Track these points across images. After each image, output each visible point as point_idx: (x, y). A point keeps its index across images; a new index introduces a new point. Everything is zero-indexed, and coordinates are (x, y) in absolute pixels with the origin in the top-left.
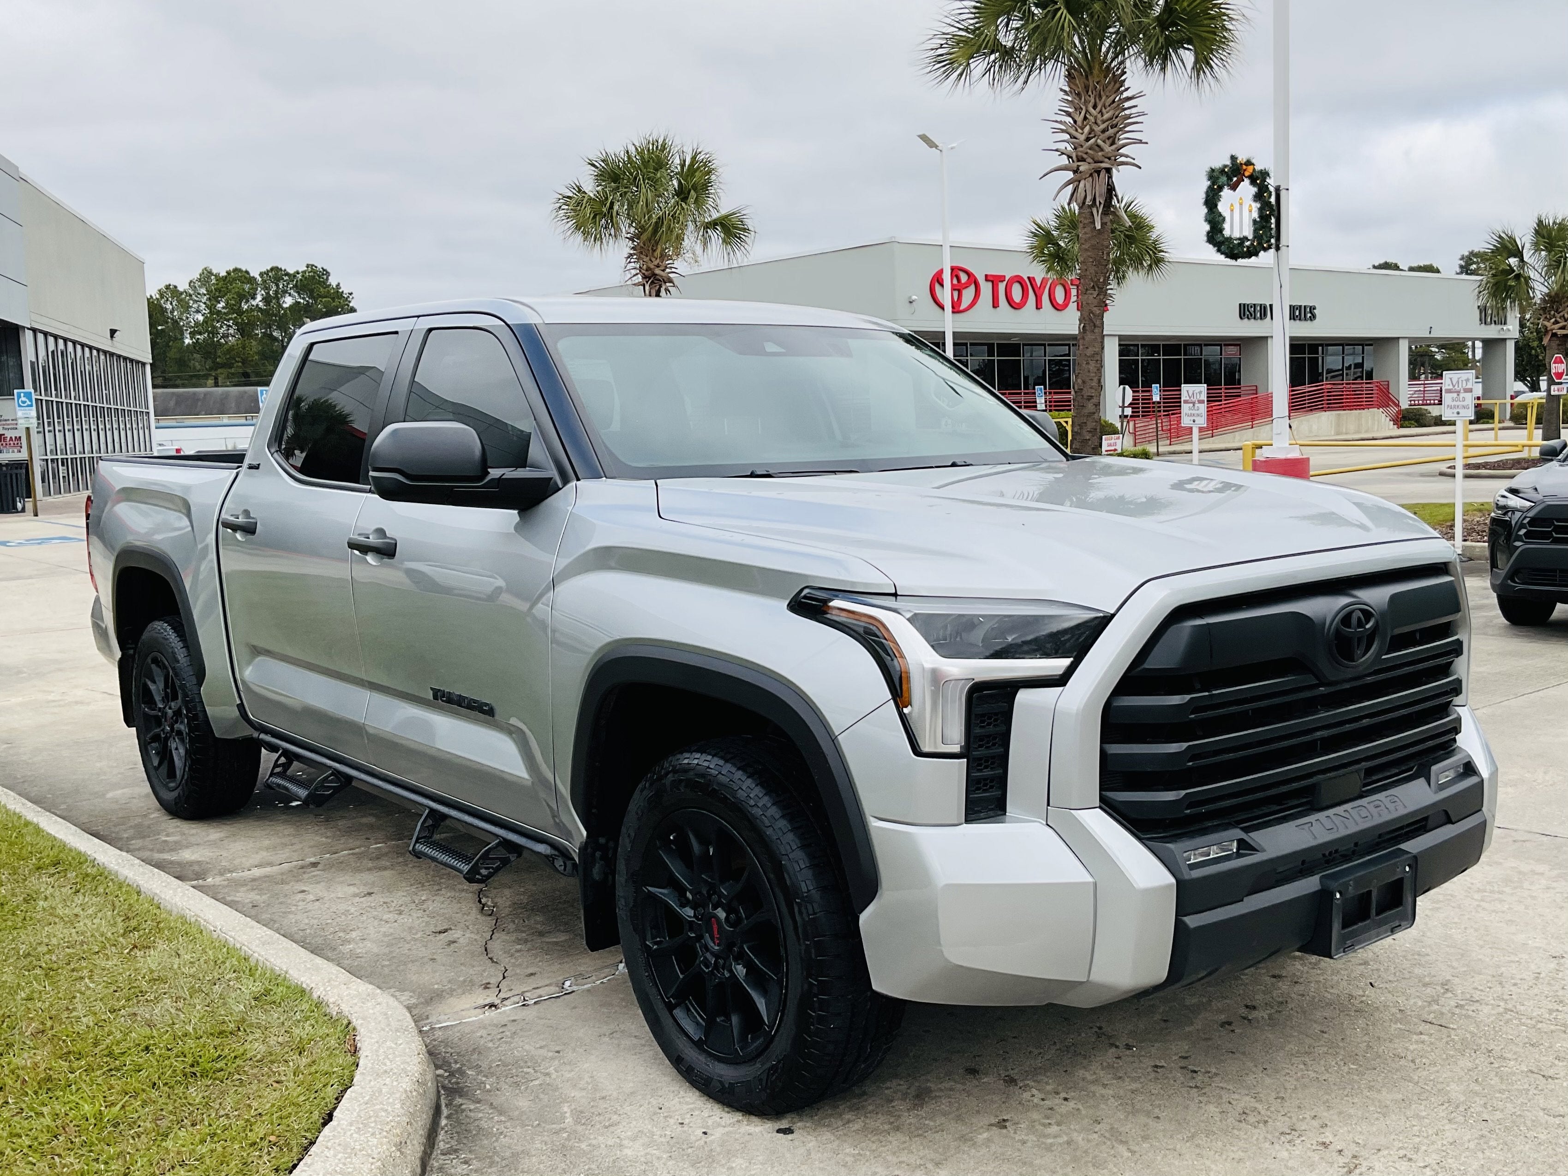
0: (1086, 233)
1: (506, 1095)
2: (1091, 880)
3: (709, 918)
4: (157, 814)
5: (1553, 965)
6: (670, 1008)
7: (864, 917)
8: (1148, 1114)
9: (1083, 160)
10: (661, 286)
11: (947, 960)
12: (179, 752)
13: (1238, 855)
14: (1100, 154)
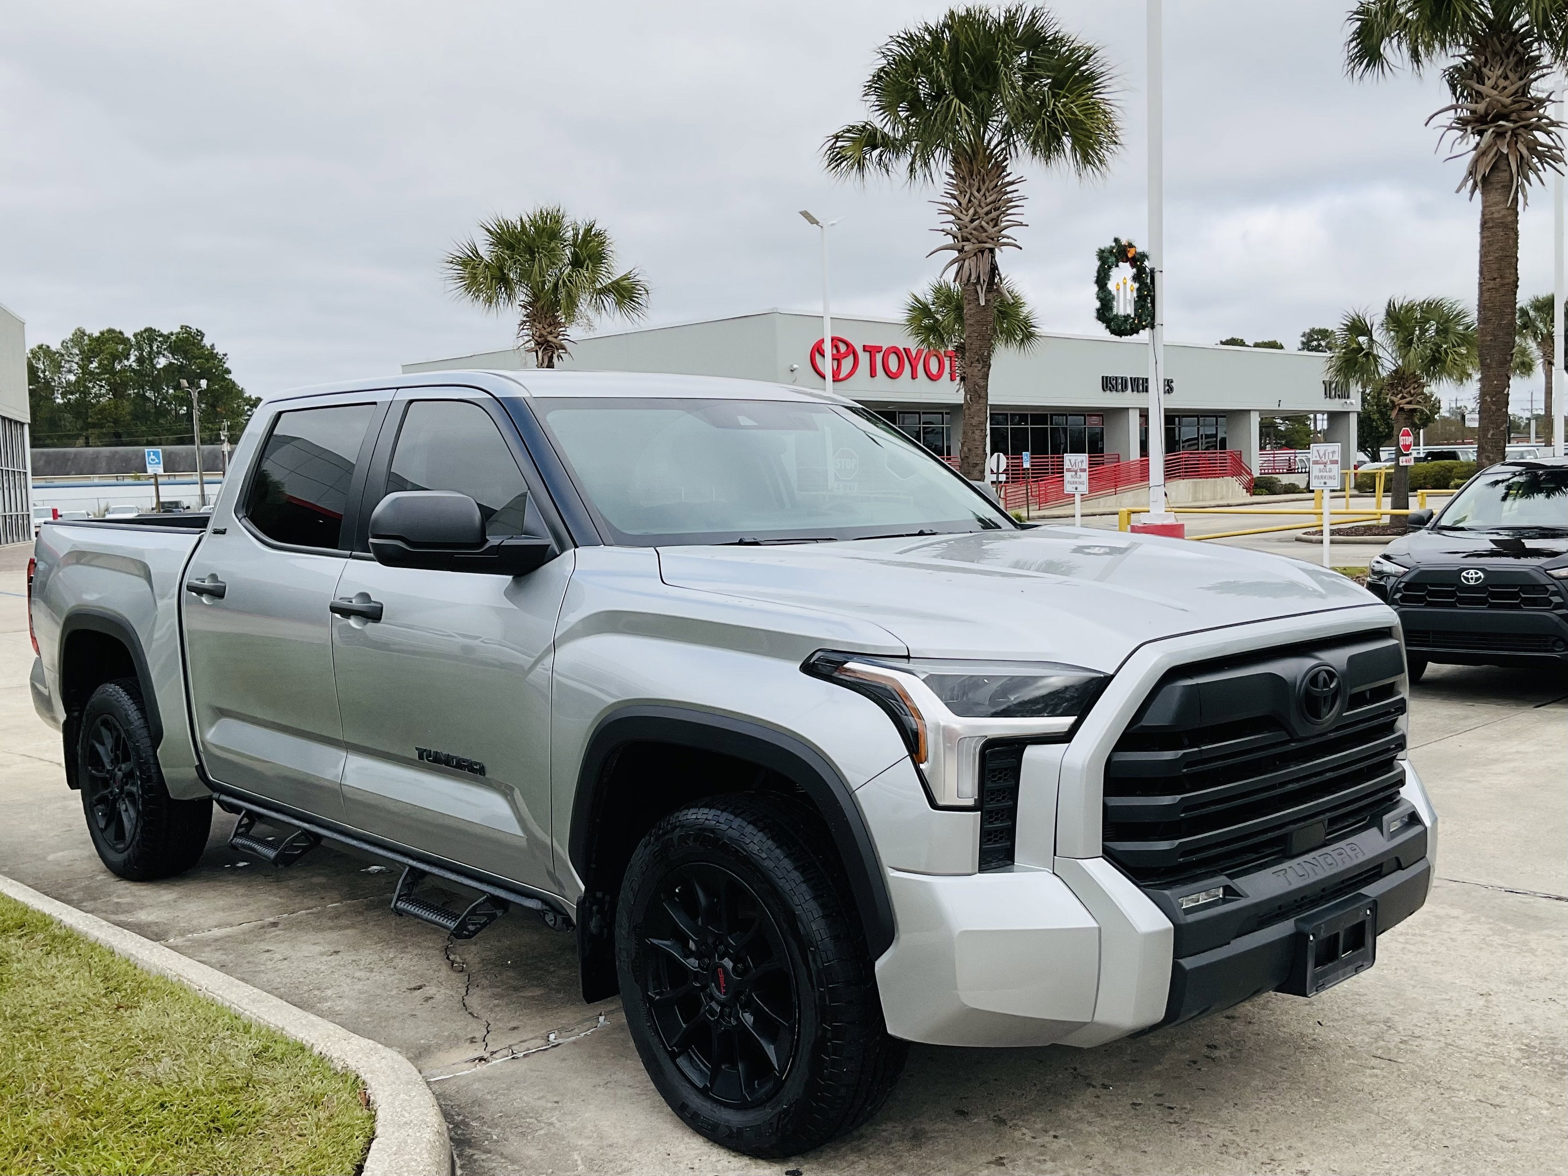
0: (970, 309)
1: (514, 1145)
2: (1096, 925)
3: (713, 971)
4: (104, 877)
5: (1481, 1002)
6: (673, 1056)
7: (879, 964)
8: (1134, 1148)
9: (968, 240)
10: (553, 353)
11: (963, 1003)
12: (128, 815)
13: (1224, 901)
14: (984, 234)
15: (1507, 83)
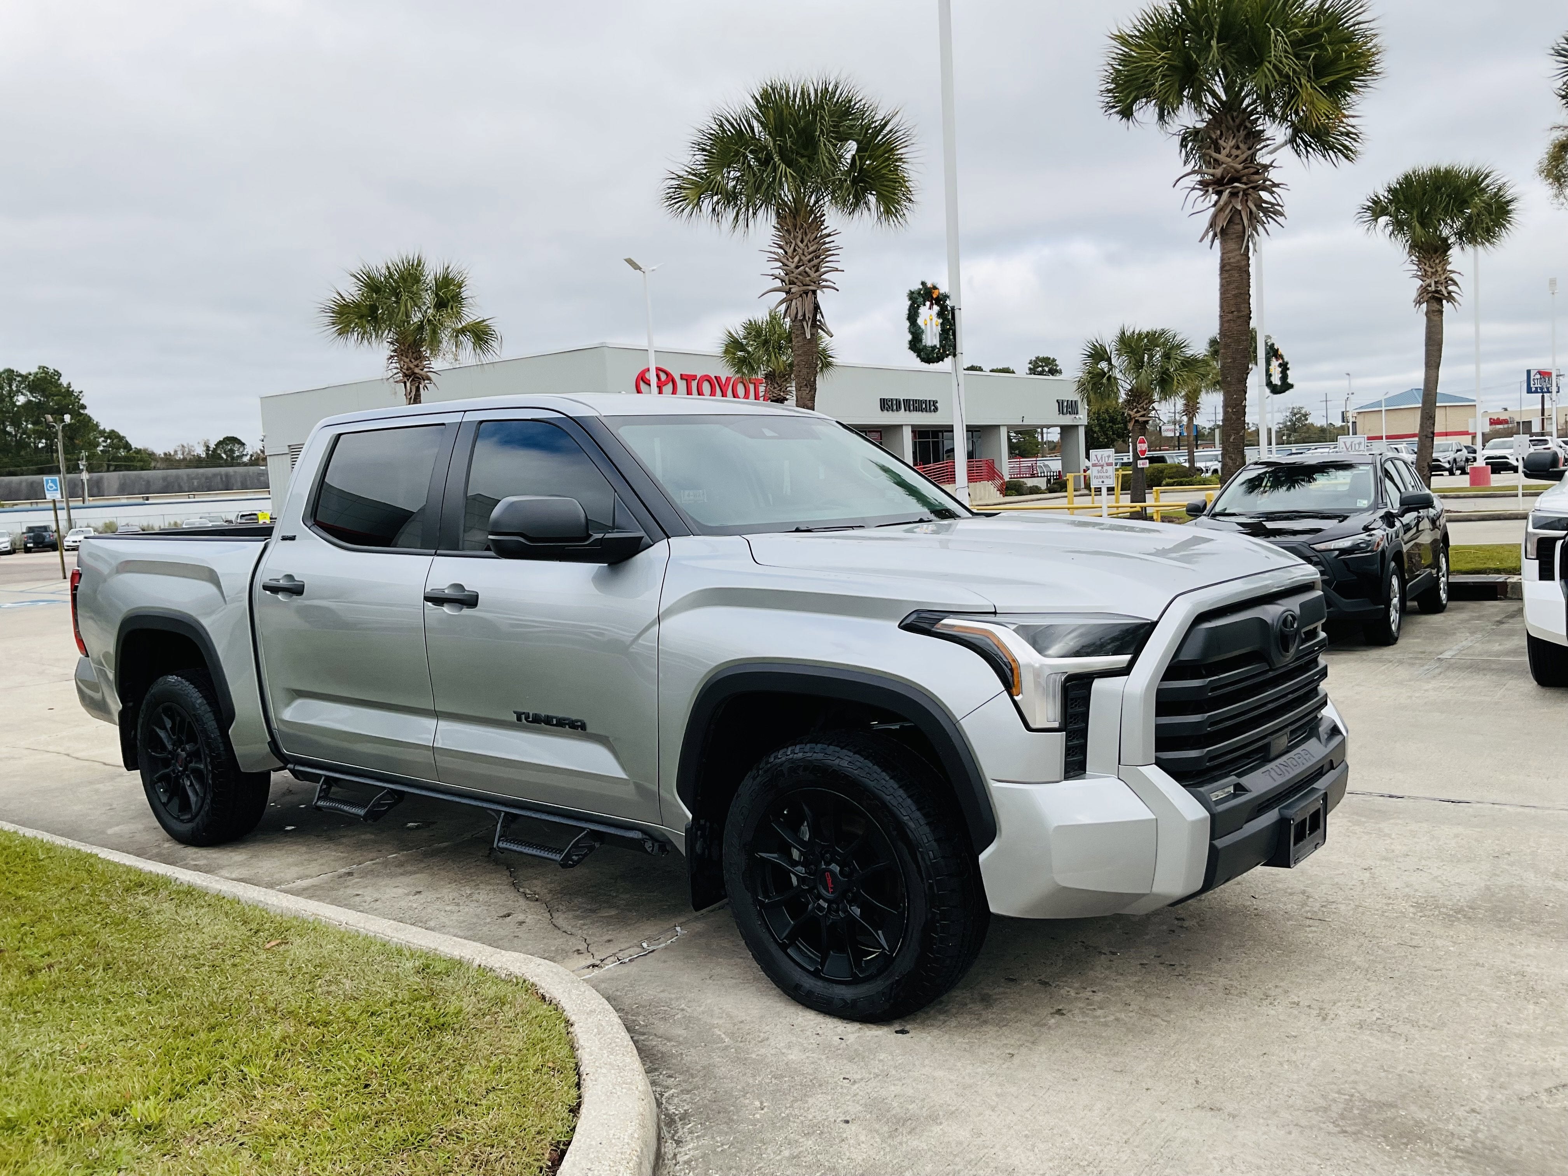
0: (798, 342)
2: (1154, 817)
3: (822, 873)
6: (783, 947)
7: (982, 857)
8: (1159, 996)
9: (794, 283)
10: (420, 383)
11: (1057, 883)
12: (194, 789)
13: (1235, 796)
14: (808, 278)
15: (1238, 152)
